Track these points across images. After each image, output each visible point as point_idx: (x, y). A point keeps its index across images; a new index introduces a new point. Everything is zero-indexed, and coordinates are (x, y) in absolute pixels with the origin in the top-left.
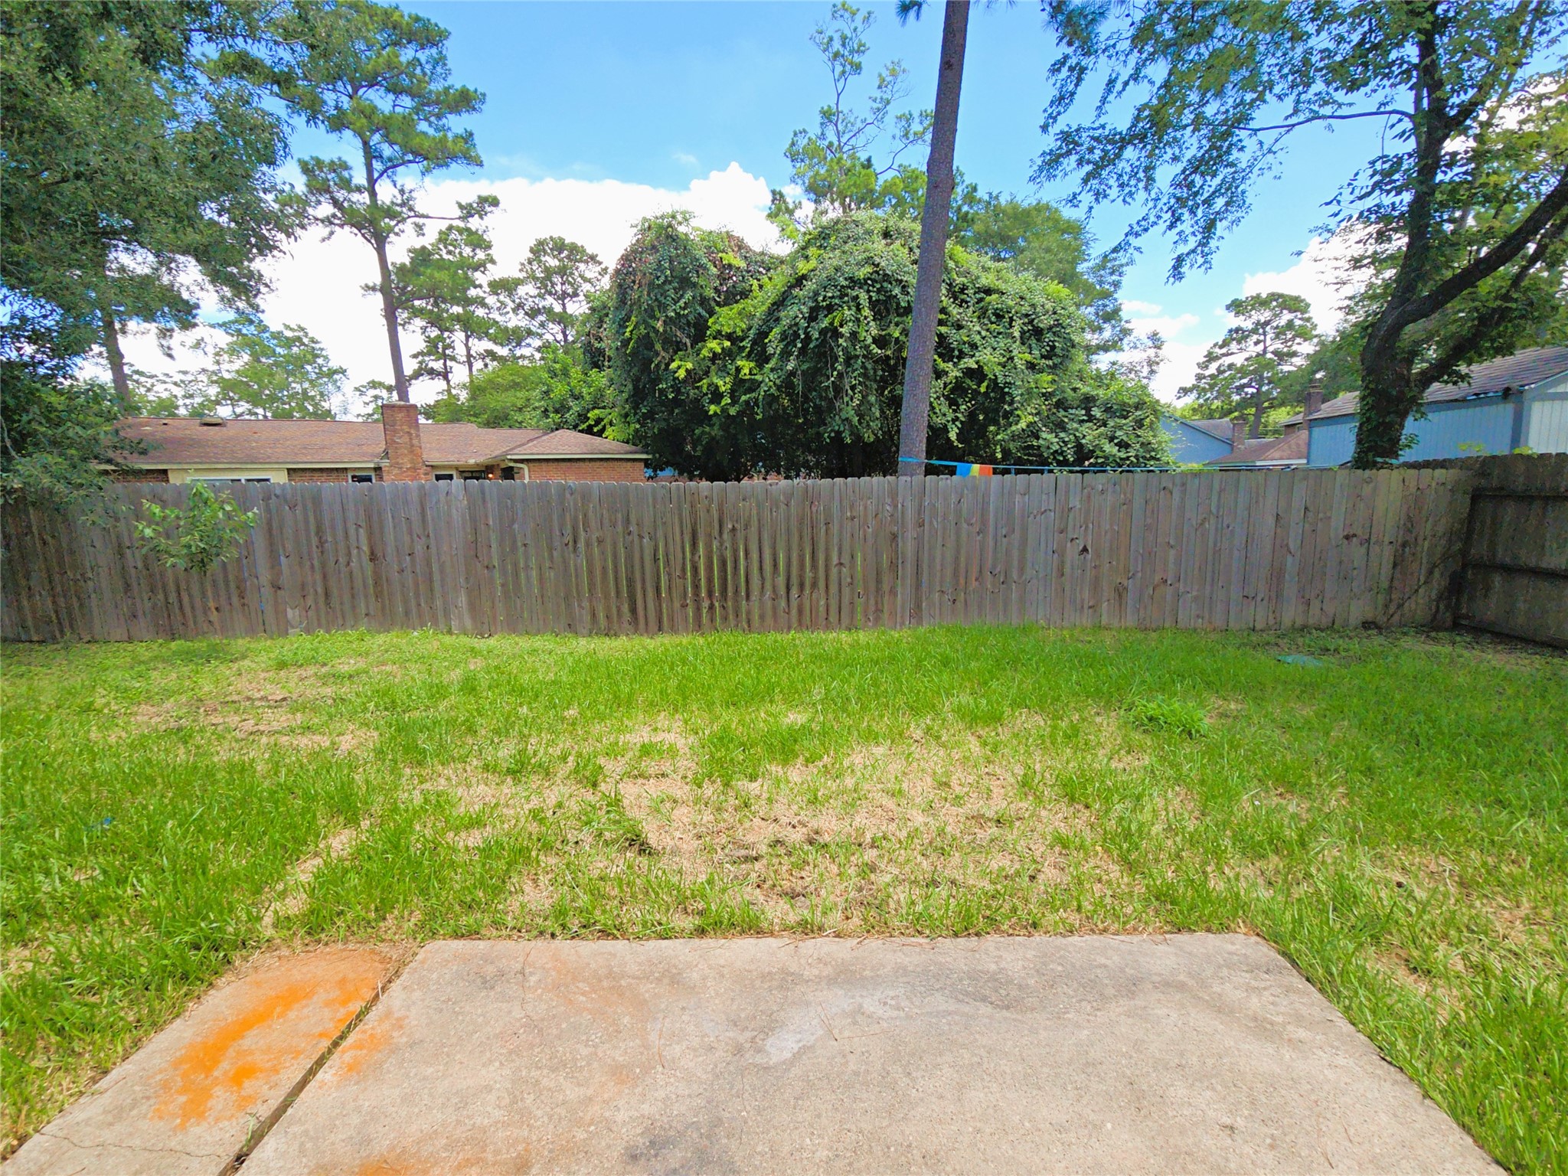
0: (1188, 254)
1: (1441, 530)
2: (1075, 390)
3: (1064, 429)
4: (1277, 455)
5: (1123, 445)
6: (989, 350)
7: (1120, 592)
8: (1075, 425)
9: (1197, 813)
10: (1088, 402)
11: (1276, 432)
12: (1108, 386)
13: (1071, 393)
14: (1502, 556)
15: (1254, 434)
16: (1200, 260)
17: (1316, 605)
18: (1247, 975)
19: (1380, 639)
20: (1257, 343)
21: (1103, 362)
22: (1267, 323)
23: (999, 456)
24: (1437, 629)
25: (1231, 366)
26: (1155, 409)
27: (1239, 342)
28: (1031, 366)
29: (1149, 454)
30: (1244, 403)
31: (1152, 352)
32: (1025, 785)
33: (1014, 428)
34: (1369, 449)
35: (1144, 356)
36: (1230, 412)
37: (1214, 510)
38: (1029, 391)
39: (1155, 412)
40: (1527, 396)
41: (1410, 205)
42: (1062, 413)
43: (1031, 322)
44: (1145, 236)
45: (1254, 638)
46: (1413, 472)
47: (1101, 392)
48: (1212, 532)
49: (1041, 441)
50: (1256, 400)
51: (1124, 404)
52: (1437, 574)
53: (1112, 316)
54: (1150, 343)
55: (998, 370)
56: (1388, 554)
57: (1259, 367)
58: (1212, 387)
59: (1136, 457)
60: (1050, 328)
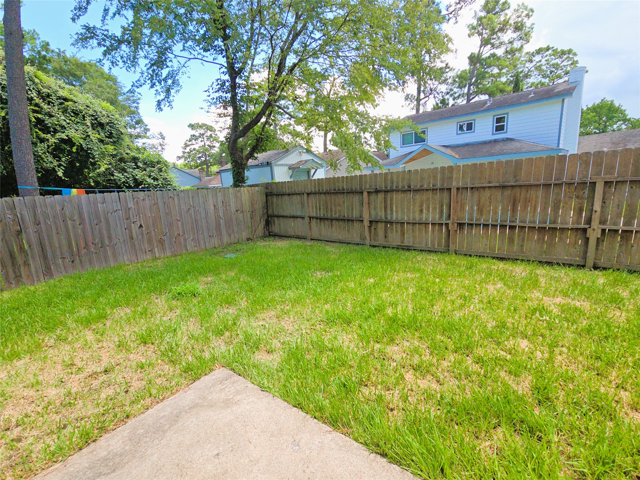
0: (162, 100)
1: (260, 206)
2: (127, 154)
3: (126, 172)
4: (215, 183)
5: (155, 179)
6: (73, 130)
7: (161, 242)
8: (131, 170)
9: (200, 327)
10: (135, 160)
11: (215, 174)
12: (143, 154)
13: (126, 155)
14: (276, 213)
15: (208, 176)
16: (168, 104)
17: (232, 236)
18: (220, 385)
19: (252, 243)
20: (202, 141)
21: (140, 143)
22: (203, 134)
23: (93, 184)
24: (265, 237)
25: (194, 149)
26: (166, 164)
27: (195, 140)
28: (101, 141)
29: (167, 184)
30: (202, 163)
31: (161, 141)
32: (121, 346)
33: (98, 171)
34: (237, 181)
35: (158, 141)
36: (197, 167)
37: (192, 204)
38: (103, 153)
39: (166, 165)
40: (273, 164)
41: (231, 98)
42: (123, 164)
43: (96, 119)
44: (141, 88)
45: (215, 250)
46: (250, 188)
47: (140, 156)
48: (193, 214)
49: (115, 177)
50: (206, 162)
51: (152, 161)
52: (262, 220)
53: (139, 122)
54: (160, 137)
55: (81, 141)
56: (249, 215)
57: (204, 151)
58: (189, 157)
59: (162, 184)
60: (108, 124)
